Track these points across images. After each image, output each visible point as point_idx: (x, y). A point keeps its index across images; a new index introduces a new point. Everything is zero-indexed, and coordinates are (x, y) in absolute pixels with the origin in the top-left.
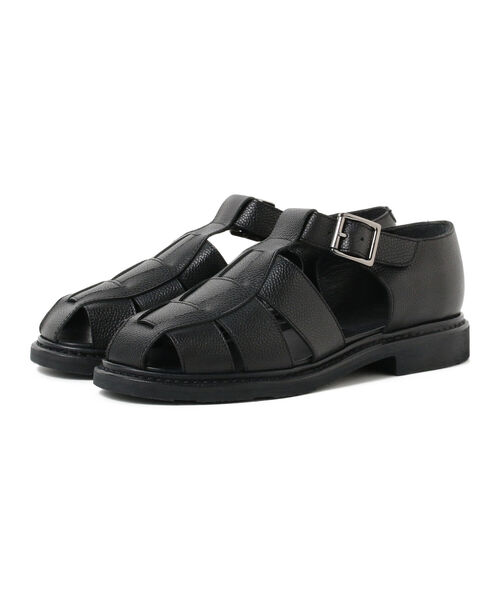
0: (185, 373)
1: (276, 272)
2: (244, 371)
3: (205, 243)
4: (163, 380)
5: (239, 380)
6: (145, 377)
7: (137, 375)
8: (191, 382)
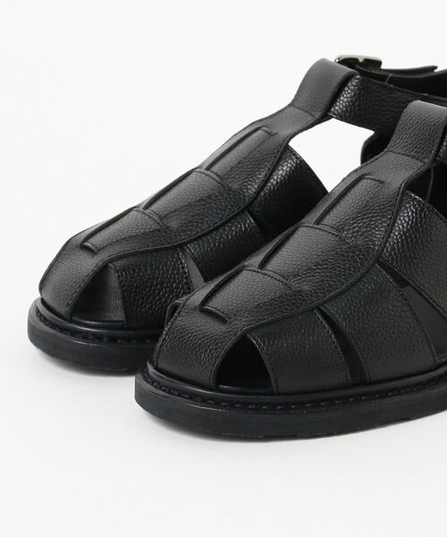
0: (278, 394)
1: (405, 218)
2: (365, 383)
3: (286, 151)
4: (245, 406)
5: (358, 398)
6: (217, 403)
7: (204, 400)
8: (287, 407)
